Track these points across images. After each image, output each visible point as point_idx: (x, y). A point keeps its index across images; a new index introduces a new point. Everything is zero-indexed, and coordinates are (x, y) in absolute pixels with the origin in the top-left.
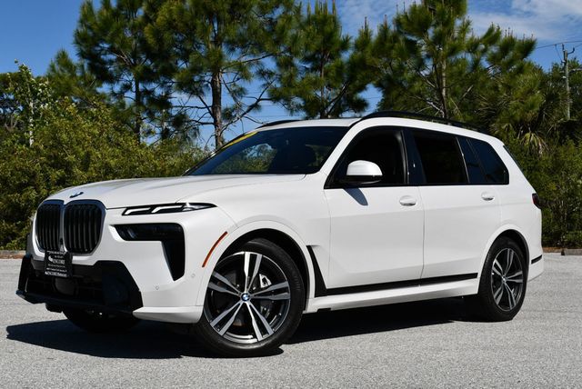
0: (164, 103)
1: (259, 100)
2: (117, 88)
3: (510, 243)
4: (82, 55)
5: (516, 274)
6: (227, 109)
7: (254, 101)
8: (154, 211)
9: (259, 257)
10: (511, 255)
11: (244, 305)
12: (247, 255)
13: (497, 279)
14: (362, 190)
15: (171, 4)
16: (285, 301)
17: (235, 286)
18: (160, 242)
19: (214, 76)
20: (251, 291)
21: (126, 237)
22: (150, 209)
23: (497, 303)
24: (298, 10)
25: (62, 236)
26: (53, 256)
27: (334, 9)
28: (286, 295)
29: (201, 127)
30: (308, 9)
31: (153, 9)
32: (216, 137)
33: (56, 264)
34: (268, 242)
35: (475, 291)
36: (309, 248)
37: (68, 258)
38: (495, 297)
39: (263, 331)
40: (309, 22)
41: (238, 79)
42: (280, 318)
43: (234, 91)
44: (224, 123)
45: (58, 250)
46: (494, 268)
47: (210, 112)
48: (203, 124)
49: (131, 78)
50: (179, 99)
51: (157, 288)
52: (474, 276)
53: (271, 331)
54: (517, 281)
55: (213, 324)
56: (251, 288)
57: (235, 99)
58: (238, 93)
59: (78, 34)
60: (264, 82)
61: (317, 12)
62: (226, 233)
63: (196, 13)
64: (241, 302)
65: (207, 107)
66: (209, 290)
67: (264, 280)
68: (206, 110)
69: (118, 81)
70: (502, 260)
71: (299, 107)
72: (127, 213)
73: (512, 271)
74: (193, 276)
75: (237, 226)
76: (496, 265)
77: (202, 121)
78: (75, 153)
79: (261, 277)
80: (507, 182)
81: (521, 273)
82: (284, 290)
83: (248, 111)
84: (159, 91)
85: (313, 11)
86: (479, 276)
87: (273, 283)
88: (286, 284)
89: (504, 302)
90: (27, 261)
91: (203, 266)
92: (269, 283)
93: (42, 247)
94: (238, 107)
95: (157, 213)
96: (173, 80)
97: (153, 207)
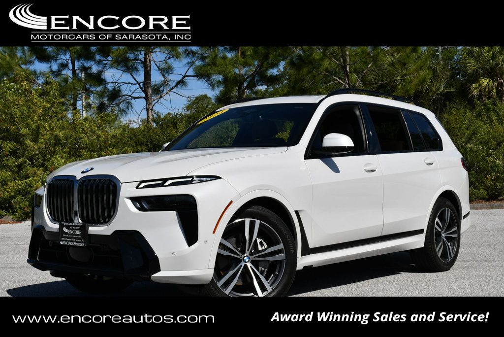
0: (98, 79)
1: (184, 77)
2: (55, 67)
3: (447, 203)
5: (453, 230)
6: (156, 85)
7: (180, 78)
8: (166, 184)
9: (258, 222)
10: (448, 213)
11: (246, 266)
12: (247, 221)
13: (439, 234)
14: (334, 159)
16: (281, 262)
17: (237, 250)
18: (175, 212)
19: (145, 55)
20: (251, 254)
21: (142, 209)
22: (162, 182)
23: (439, 255)
25: (76, 208)
26: (68, 227)
28: (281, 256)
29: (133, 101)
32: (147, 110)
33: (72, 234)
34: (264, 209)
35: (422, 245)
36: (297, 212)
37: (84, 229)
38: (437, 250)
39: (263, 289)
41: (169, 58)
42: (276, 277)
43: (163, 69)
44: (154, 98)
45: (72, 221)
46: (436, 226)
47: (141, 88)
48: (135, 98)
49: (68, 56)
50: (112, 75)
51: (174, 253)
52: (421, 231)
53: (269, 289)
54: (453, 236)
55: (220, 284)
56: (251, 251)
57: (164, 76)
58: (166, 70)
60: (189, 60)
62: (231, 202)
64: (243, 264)
65: (138, 83)
66: (218, 255)
67: (261, 243)
68: (138, 86)
69: (56, 60)
70: (442, 218)
71: (219, 83)
72: (140, 187)
73: (449, 227)
74: (206, 242)
75: (240, 195)
76: (437, 223)
77: (134, 95)
78: (28, 126)
79: (259, 241)
80: (442, 149)
81: (456, 228)
82: (280, 251)
83: (176, 86)
84: (95, 69)
86: (425, 231)
87: (269, 246)
88: (281, 246)
89: (444, 255)
90: (38, 232)
91: (214, 232)
92: (266, 246)
93: (54, 219)
94: (165, 83)
95: (169, 185)
96: (110, 58)
97: (165, 180)
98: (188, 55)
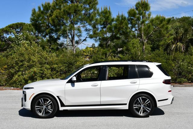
1: (86, 38)
6: (77, 41)
7: (85, 38)
15: (57, 11)
24: (98, 10)
27: (109, 9)
30: (101, 9)
31: (52, 12)
40: (102, 12)
43: (79, 36)
44: (76, 45)
57: (78, 38)
59: (31, 19)
60: (87, 33)
61: (104, 10)
63: (64, 14)
77: (69, 45)
83: (82, 42)
85: (103, 10)
94: (80, 40)
98: (87, 30)
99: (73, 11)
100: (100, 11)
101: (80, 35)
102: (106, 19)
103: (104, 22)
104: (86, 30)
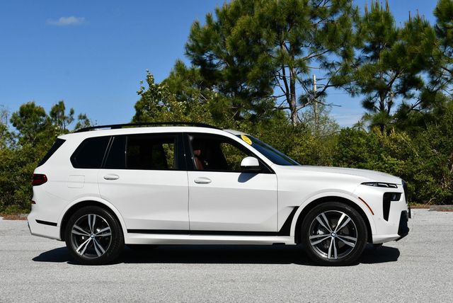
1: (327, 87)
4: (195, 62)
6: (302, 96)
24: (355, 12)
27: (387, 6)
30: (366, 9)
40: (366, 19)
43: (305, 82)
47: (287, 99)
57: (305, 87)
59: (188, 47)
61: (373, 11)
63: (261, 24)
85: (369, 11)
98: (327, 67)
99: (284, 17)
100: (362, 14)
101: (310, 80)
102: (377, 35)
103: (373, 43)
104: (326, 65)
